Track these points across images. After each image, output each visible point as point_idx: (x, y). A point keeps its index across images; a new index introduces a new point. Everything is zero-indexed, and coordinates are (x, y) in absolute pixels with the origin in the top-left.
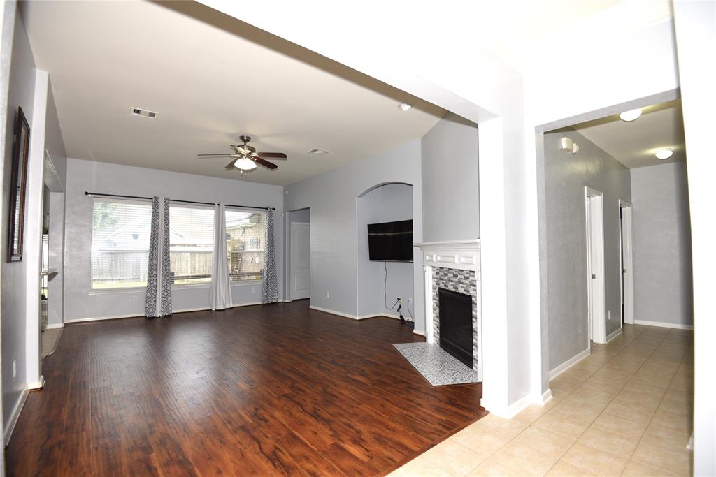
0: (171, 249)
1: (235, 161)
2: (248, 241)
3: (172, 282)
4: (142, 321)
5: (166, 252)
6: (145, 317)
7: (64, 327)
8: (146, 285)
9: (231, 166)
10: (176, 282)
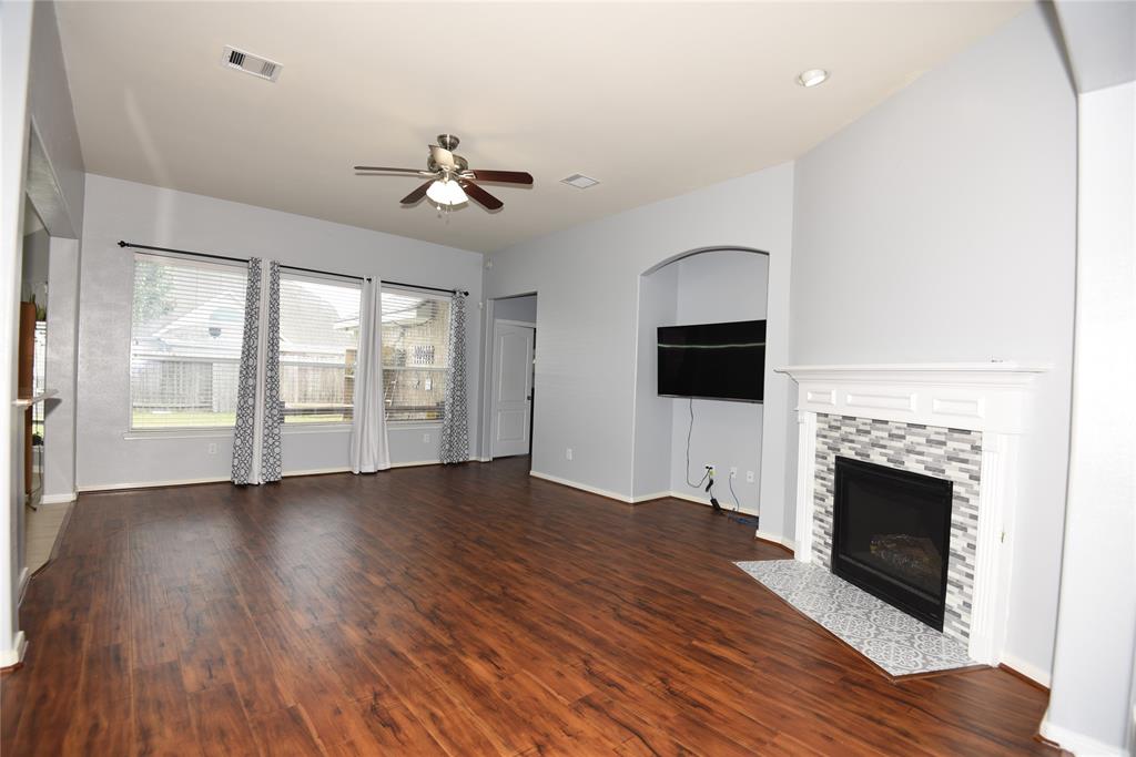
0: (281, 358)
1: (427, 186)
2: (411, 349)
3: (282, 419)
4: (227, 490)
5: (273, 364)
6: (232, 483)
7: (77, 500)
8: (234, 424)
9: (419, 194)
10: (288, 419)
